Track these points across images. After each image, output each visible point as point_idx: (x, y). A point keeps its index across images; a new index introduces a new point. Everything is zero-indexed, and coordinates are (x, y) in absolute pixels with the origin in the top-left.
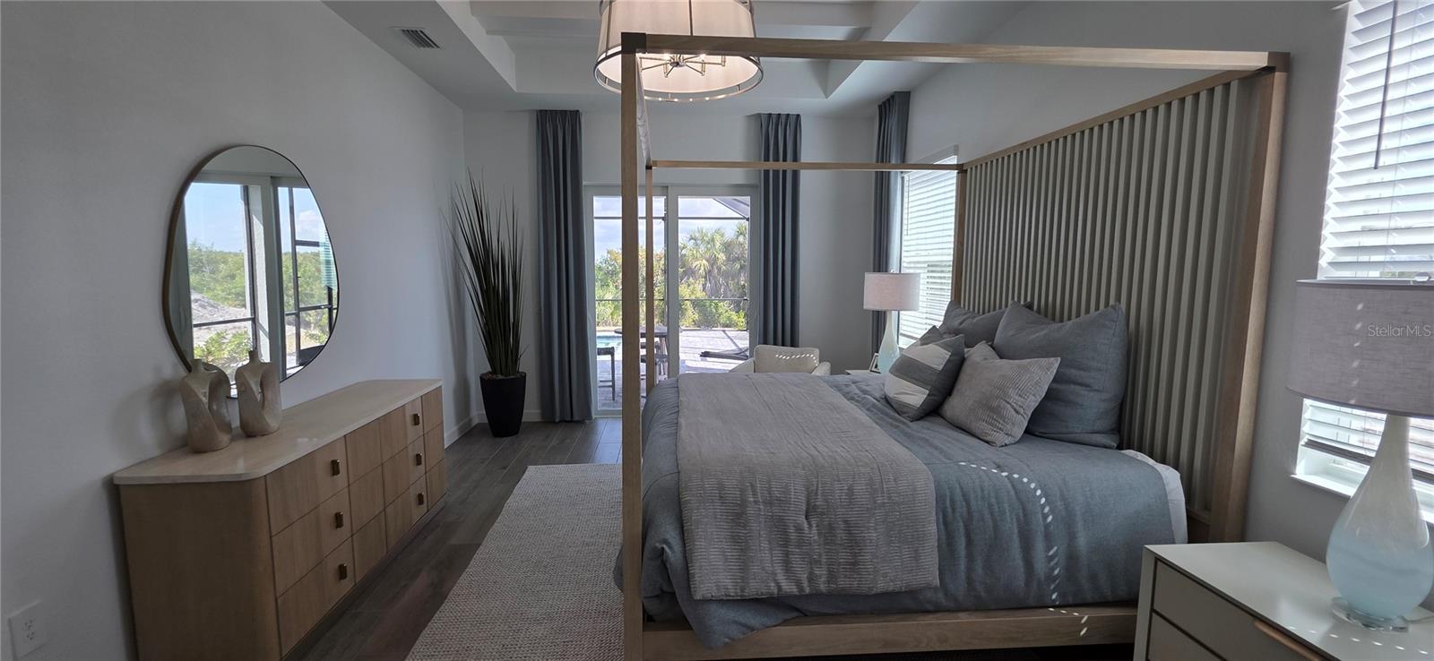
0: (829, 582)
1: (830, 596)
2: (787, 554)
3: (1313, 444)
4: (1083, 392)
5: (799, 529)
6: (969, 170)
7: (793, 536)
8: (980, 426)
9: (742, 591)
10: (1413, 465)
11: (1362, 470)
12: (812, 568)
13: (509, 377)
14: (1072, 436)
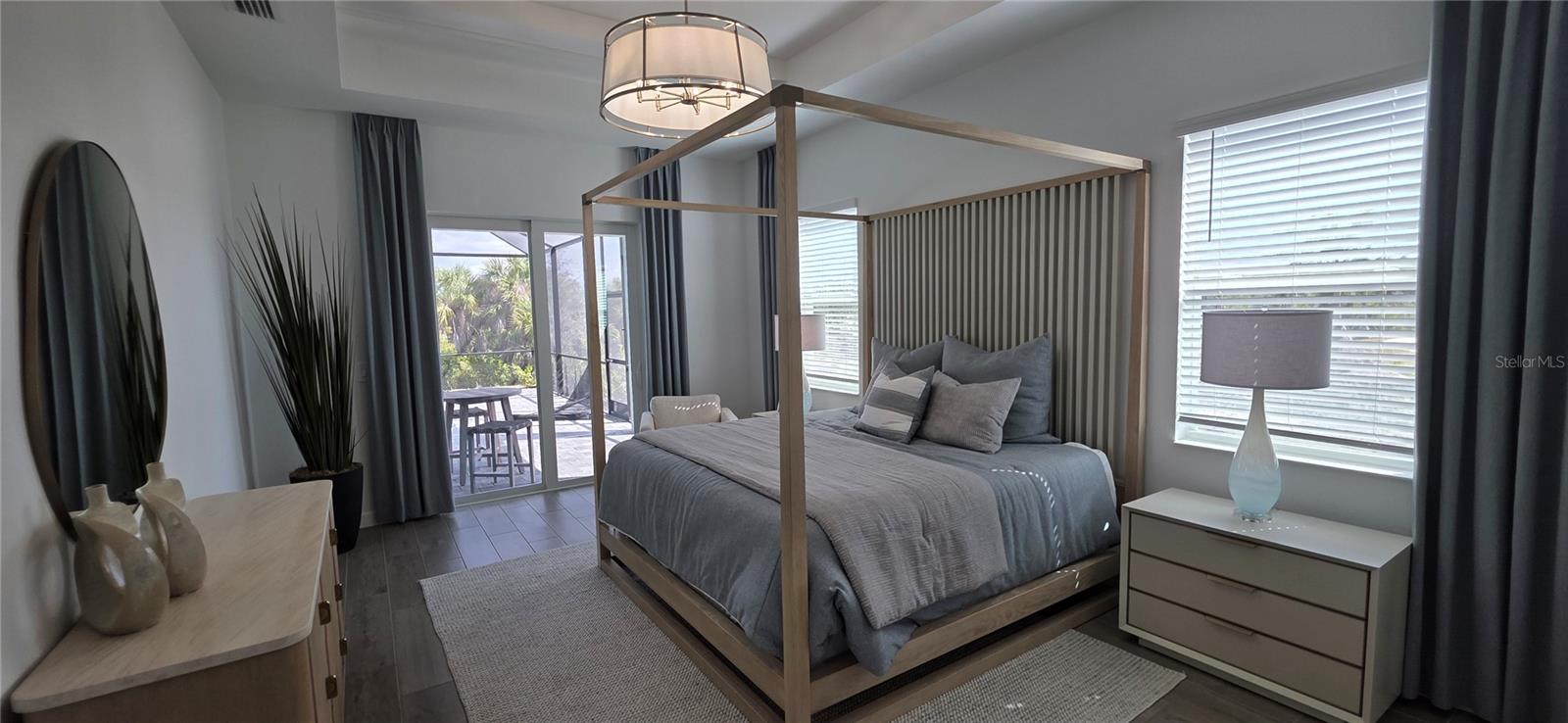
0: (946, 588)
1: (949, 599)
2: (917, 572)
3: (1182, 419)
4: (1032, 404)
5: (923, 547)
6: (876, 222)
7: (920, 554)
8: (973, 440)
9: (899, 613)
10: (1269, 426)
11: (1239, 435)
12: (935, 579)
13: (341, 472)
14: (1029, 438)
